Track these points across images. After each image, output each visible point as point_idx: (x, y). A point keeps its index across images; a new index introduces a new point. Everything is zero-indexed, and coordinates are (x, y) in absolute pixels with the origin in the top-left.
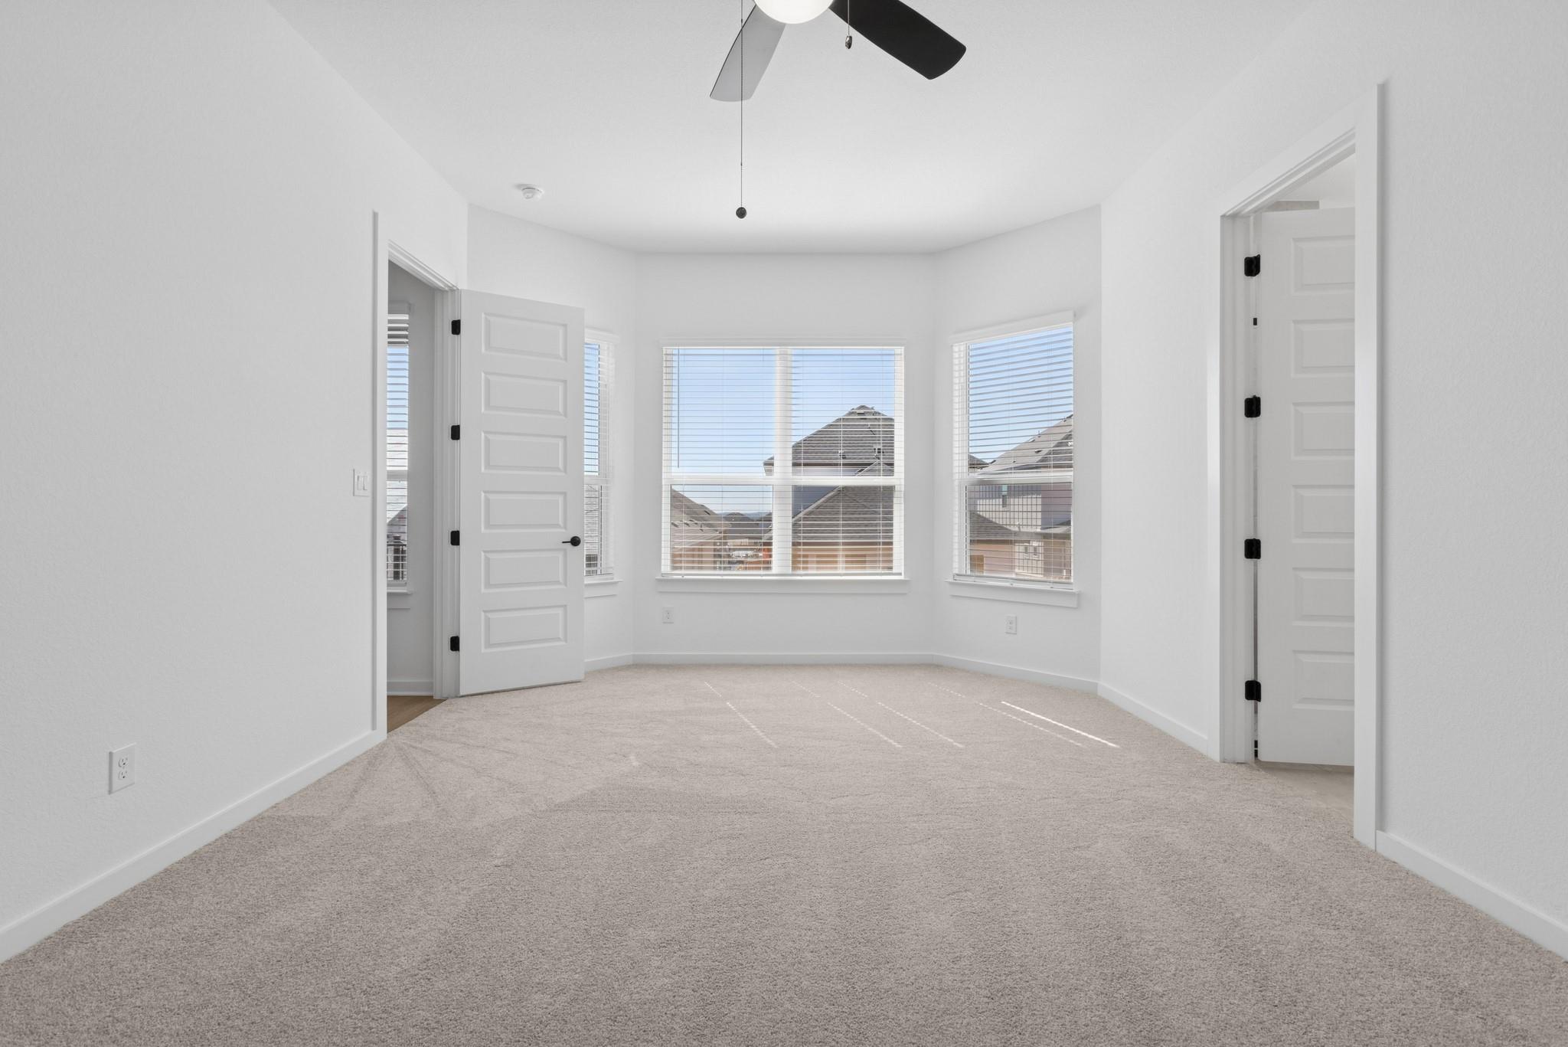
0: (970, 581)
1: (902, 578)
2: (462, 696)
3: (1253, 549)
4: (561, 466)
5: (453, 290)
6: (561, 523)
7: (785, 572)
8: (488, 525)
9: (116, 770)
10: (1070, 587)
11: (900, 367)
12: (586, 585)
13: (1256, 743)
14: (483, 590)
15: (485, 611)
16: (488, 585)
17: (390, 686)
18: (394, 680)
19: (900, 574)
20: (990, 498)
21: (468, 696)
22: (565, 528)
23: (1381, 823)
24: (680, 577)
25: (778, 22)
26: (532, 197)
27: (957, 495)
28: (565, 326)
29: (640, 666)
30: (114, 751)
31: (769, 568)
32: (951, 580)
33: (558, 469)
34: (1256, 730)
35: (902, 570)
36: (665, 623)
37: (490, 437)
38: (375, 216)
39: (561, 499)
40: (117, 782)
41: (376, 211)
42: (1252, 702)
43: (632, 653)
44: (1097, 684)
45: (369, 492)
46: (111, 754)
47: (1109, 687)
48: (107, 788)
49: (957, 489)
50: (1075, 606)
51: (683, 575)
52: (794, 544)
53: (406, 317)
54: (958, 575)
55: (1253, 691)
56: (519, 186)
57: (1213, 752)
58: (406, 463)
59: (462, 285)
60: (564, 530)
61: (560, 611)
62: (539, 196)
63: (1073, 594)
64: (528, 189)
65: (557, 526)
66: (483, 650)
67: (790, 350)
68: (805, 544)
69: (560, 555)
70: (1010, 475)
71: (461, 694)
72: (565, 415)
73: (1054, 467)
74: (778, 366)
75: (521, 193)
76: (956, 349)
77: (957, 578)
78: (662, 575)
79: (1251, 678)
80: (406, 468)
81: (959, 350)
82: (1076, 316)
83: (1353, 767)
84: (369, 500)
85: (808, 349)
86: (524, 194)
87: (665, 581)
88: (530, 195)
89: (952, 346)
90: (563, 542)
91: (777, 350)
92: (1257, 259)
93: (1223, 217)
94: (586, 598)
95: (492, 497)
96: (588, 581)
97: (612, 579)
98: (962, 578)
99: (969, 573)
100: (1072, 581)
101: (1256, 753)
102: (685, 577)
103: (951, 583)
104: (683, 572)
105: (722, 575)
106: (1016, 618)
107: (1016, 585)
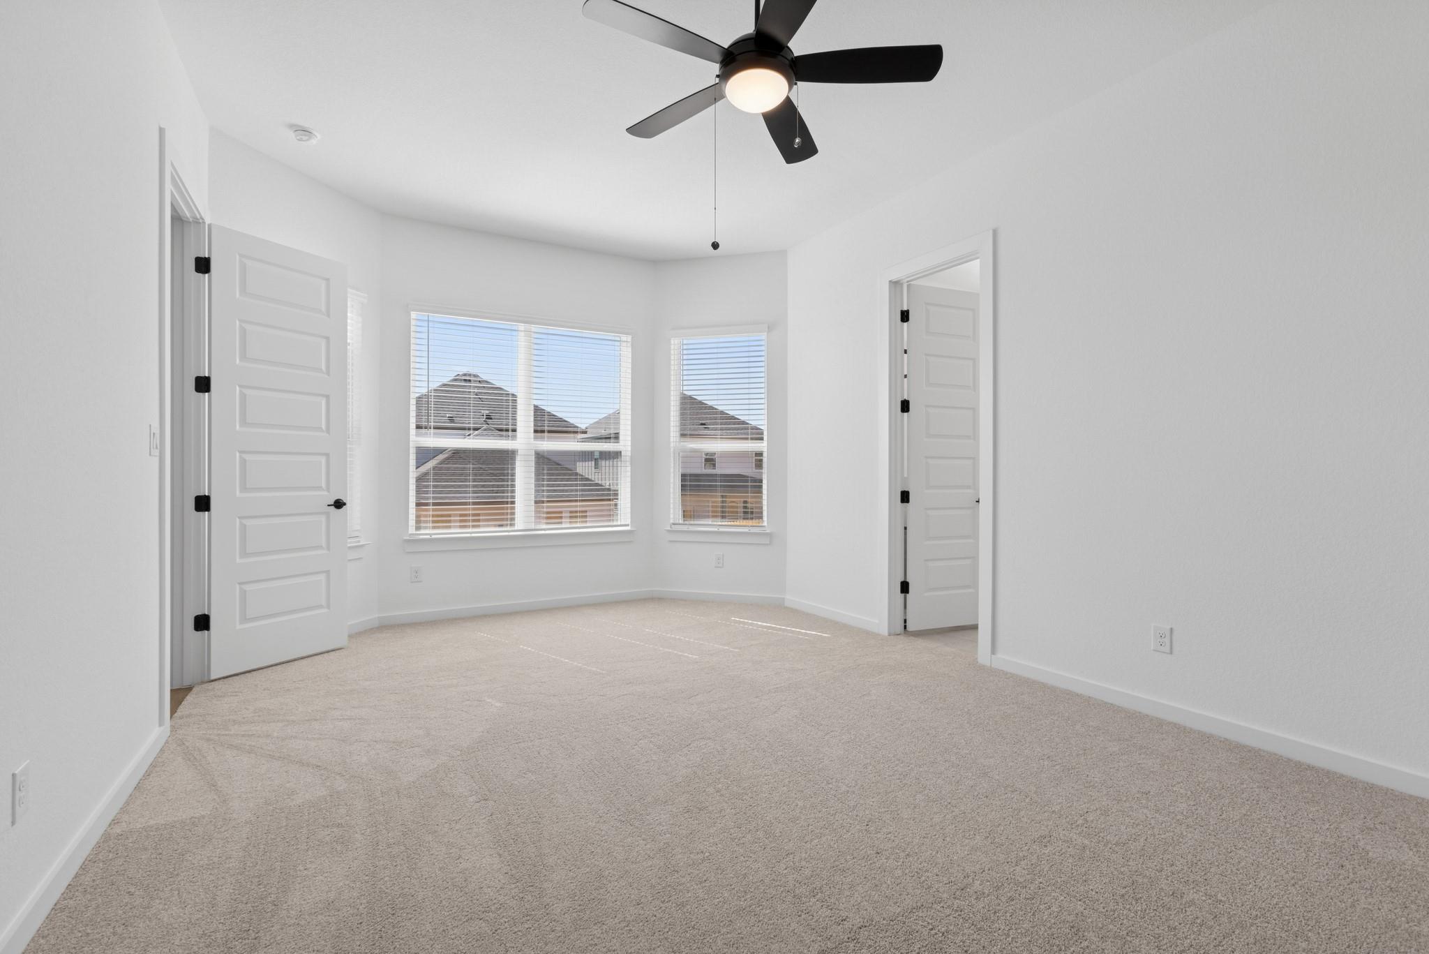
0: (685, 528)
1: (628, 528)
2: (213, 681)
3: (905, 497)
4: (323, 426)
5: (198, 223)
6: (324, 485)
7: (530, 527)
8: (244, 488)
10: (763, 529)
11: (627, 352)
13: (905, 621)
14: (238, 560)
15: (240, 584)
16: (244, 554)
19: (628, 525)
20: (583, 461)
21: (220, 679)
22: (328, 490)
23: (994, 651)
24: (424, 537)
26: (308, 140)
28: (328, 280)
30: (16, 772)
31: (512, 525)
32: (669, 528)
33: (319, 429)
34: (905, 613)
35: (628, 522)
36: (412, 582)
37: (247, 392)
38: (163, 133)
39: (323, 460)
41: (162, 126)
42: (903, 594)
43: (377, 616)
44: (784, 598)
47: (792, 599)
48: (10, 820)
50: (768, 543)
51: (430, 535)
52: (536, 502)
54: (674, 524)
55: (905, 587)
56: (291, 126)
57: (884, 630)
60: (326, 493)
61: (322, 577)
62: (314, 142)
63: (767, 534)
64: (304, 132)
65: (320, 488)
66: (238, 627)
67: (534, 328)
68: (548, 501)
69: (323, 518)
71: (212, 678)
72: (328, 373)
74: (522, 341)
75: (291, 135)
76: (672, 342)
77: (673, 526)
78: (409, 535)
79: (903, 580)
81: (675, 342)
82: (770, 329)
83: (978, 625)
85: (552, 329)
86: (296, 136)
87: (411, 541)
88: (304, 138)
89: (670, 340)
90: (329, 505)
91: (522, 327)
92: (907, 312)
93: (890, 281)
95: (247, 457)
97: (359, 542)
98: (676, 526)
99: (681, 522)
100: (765, 524)
101: (905, 627)
102: (433, 536)
103: (669, 531)
104: (422, 531)
105: (471, 533)
106: (723, 555)
107: (722, 529)
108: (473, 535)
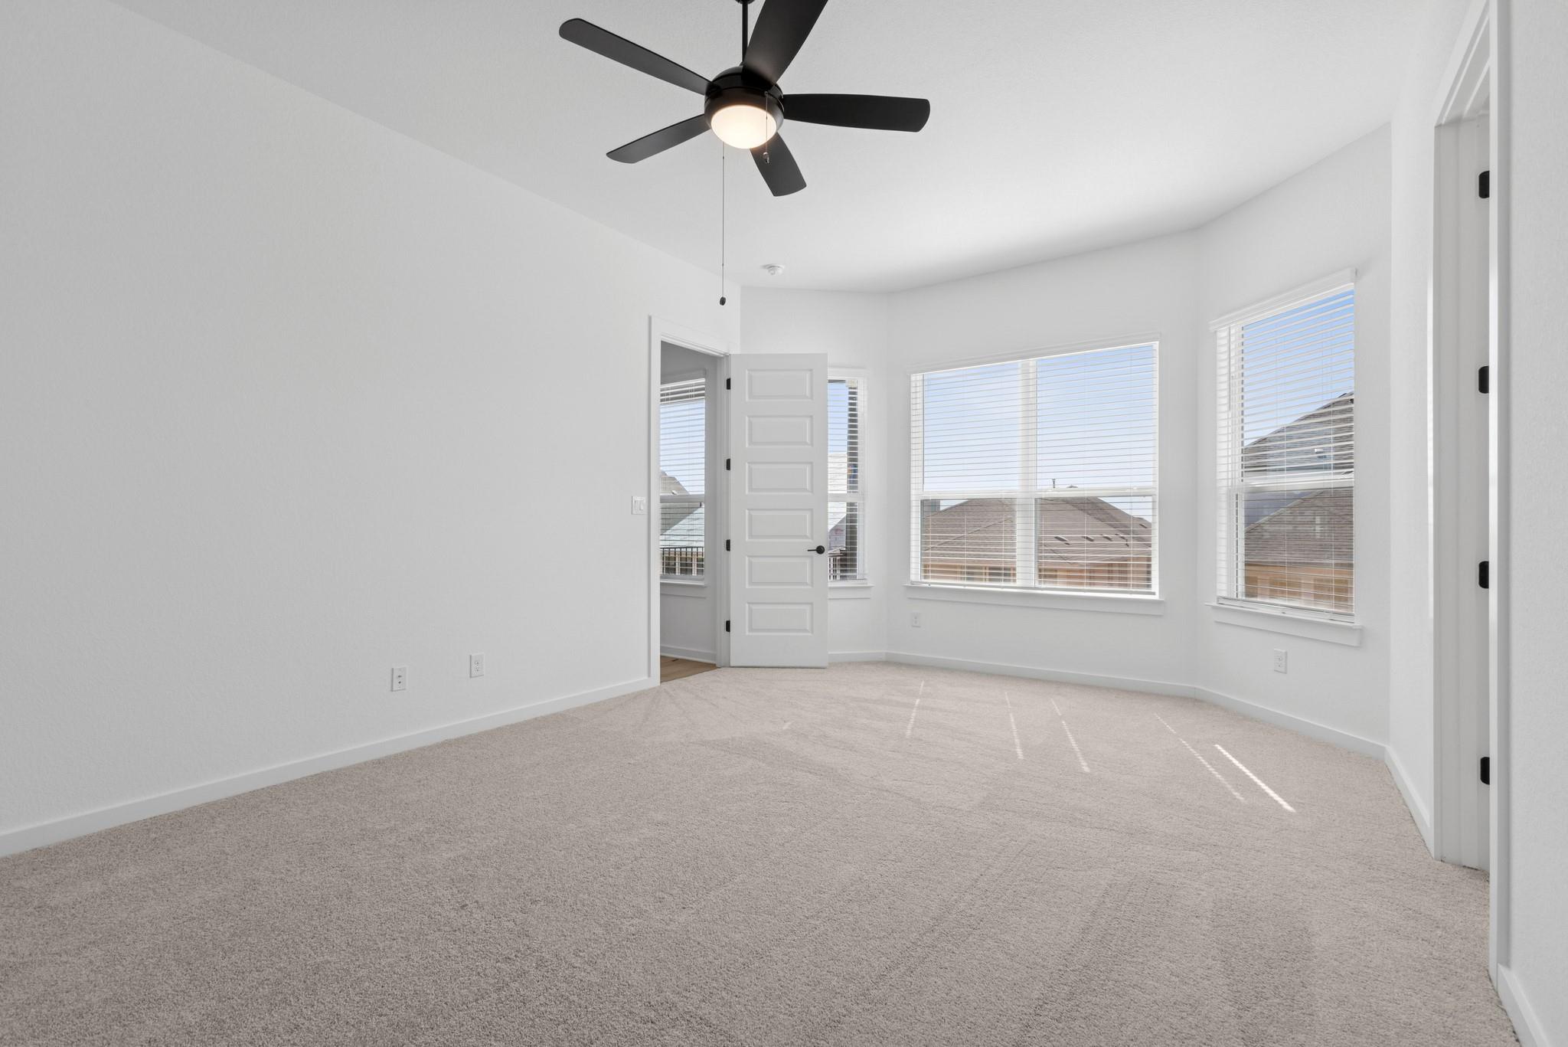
0: (1244, 607)
1: (1156, 597)
2: (733, 667)
4: (808, 487)
5: (727, 356)
6: (808, 534)
7: (1029, 584)
8: (751, 534)
9: (474, 666)
10: (1352, 620)
12: (831, 588)
14: (747, 586)
15: (748, 603)
16: (751, 582)
17: (662, 649)
18: (663, 645)
19: (1156, 594)
21: (741, 667)
22: (812, 538)
24: (927, 585)
25: (772, 138)
26: (775, 273)
27: (1224, 505)
28: (810, 370)
29: (890, 663)
30: (474, 655)
31: (1015, 581)
32: (1215, 604)
33: (805, 490)
35: (1158, 590)
36: (913, 626)
37: (752, 466)
38: (650, 318)
39: (808, 515)
40: (474, 673)
41: (650, 315)
43: (884, 651)
44: (1384, 748)
45: (646, 512)
46: (471, 656)
47: (1391, 754)
49: (1224, 498)
50: (1357, 645)
51: (934, 584)
52: (1039, 557)
53: (703, 380)
54: (1223, 598)
56: (765, 267)
57: (1431, 845)
58: (703, 489)
59: (735, 350)
60: (810, 540)
61: (808, 608)
62: (780, 271)
63: (1356, 629)
64: (771, 267)
65: (806, 537)
66: (748, 633)
67: (1033, 362)
69: (808, 561)
70: (1286, 480)
71: (732, 665)
72: (812, 445)
73: (1335, 468)
74: (1021, 380)
75: (766, 271)
76: (1222, 334)
77: (1228, 602)
78: (912, 583)
80: (704, 493)
81: (1227, 336)
82: (1357, 273)
84: (646, 517)
85: (1053, 358)
86: (769, 271)
87: (914, 588)
88: (772, 272)
89: (1216, 332)
90: (811, 551)
91: (1018, 364)
94: (830, 599)
95: (753, 513)
96: (832, 584)
97: (863, 583)
98: (1232, 603)
99: (1237, 597)
100: (1353, 612)
102: (932, 585)
103: (1214, 608)
104: (930, 580)
105: (965, 585)
106: (1286, 653)
107: (1290, 614)
108: (967, 588)
